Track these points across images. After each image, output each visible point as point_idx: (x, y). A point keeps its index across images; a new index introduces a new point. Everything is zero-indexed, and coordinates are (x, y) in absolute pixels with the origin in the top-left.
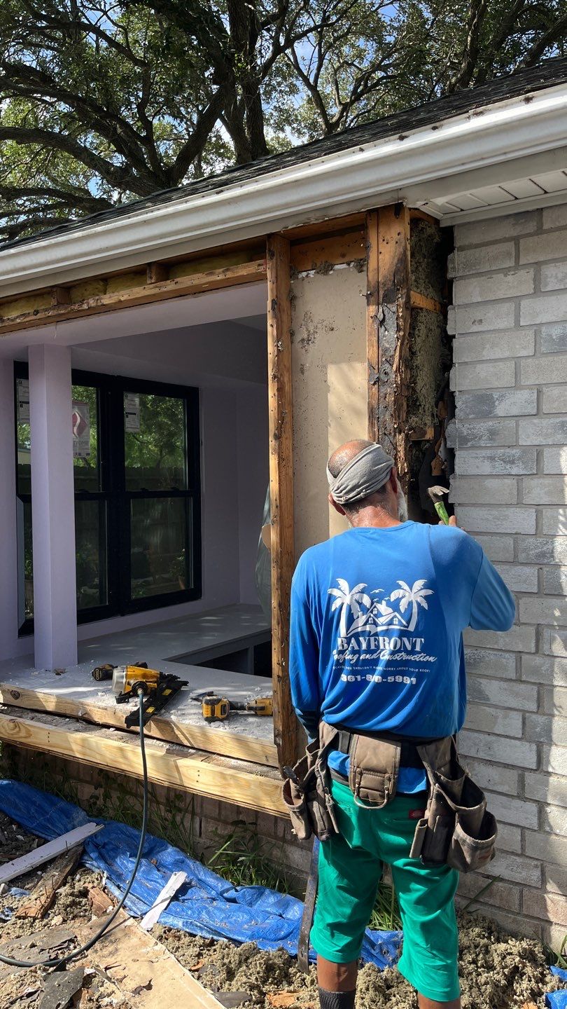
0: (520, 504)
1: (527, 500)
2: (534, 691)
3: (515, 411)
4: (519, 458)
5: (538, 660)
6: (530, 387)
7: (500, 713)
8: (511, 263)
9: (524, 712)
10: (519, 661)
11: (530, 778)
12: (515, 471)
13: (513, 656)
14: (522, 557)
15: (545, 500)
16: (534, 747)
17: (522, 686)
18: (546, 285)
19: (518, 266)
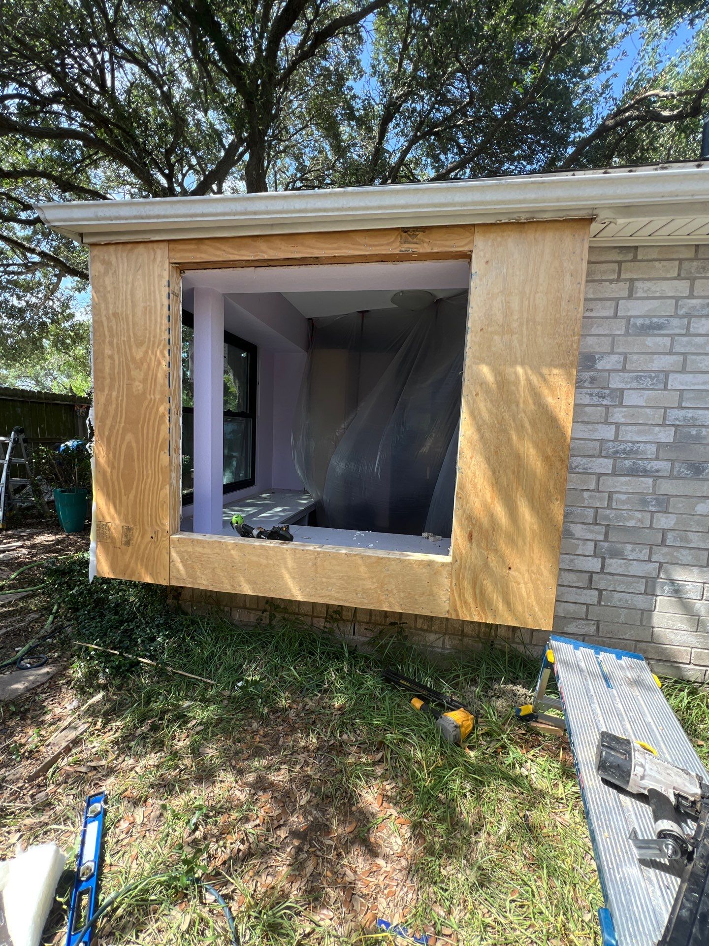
0: (606, 422)
1: (610, 420)
2: (603, 529)
3: (608, 367)
4: (609, 395)
5: (608, 512)
6: (620, 354)
7: (580, 542)
8: (615, 277)
9: (596, 541)
10: (596, 513)
11: (595, 577)
12: (604, 403)
13: (592, 510)
14: (603, 454)
15: (622, 420)
16: (600, 560)
17: (596, 527)
18: (636, 293)
19: (618, 280)
